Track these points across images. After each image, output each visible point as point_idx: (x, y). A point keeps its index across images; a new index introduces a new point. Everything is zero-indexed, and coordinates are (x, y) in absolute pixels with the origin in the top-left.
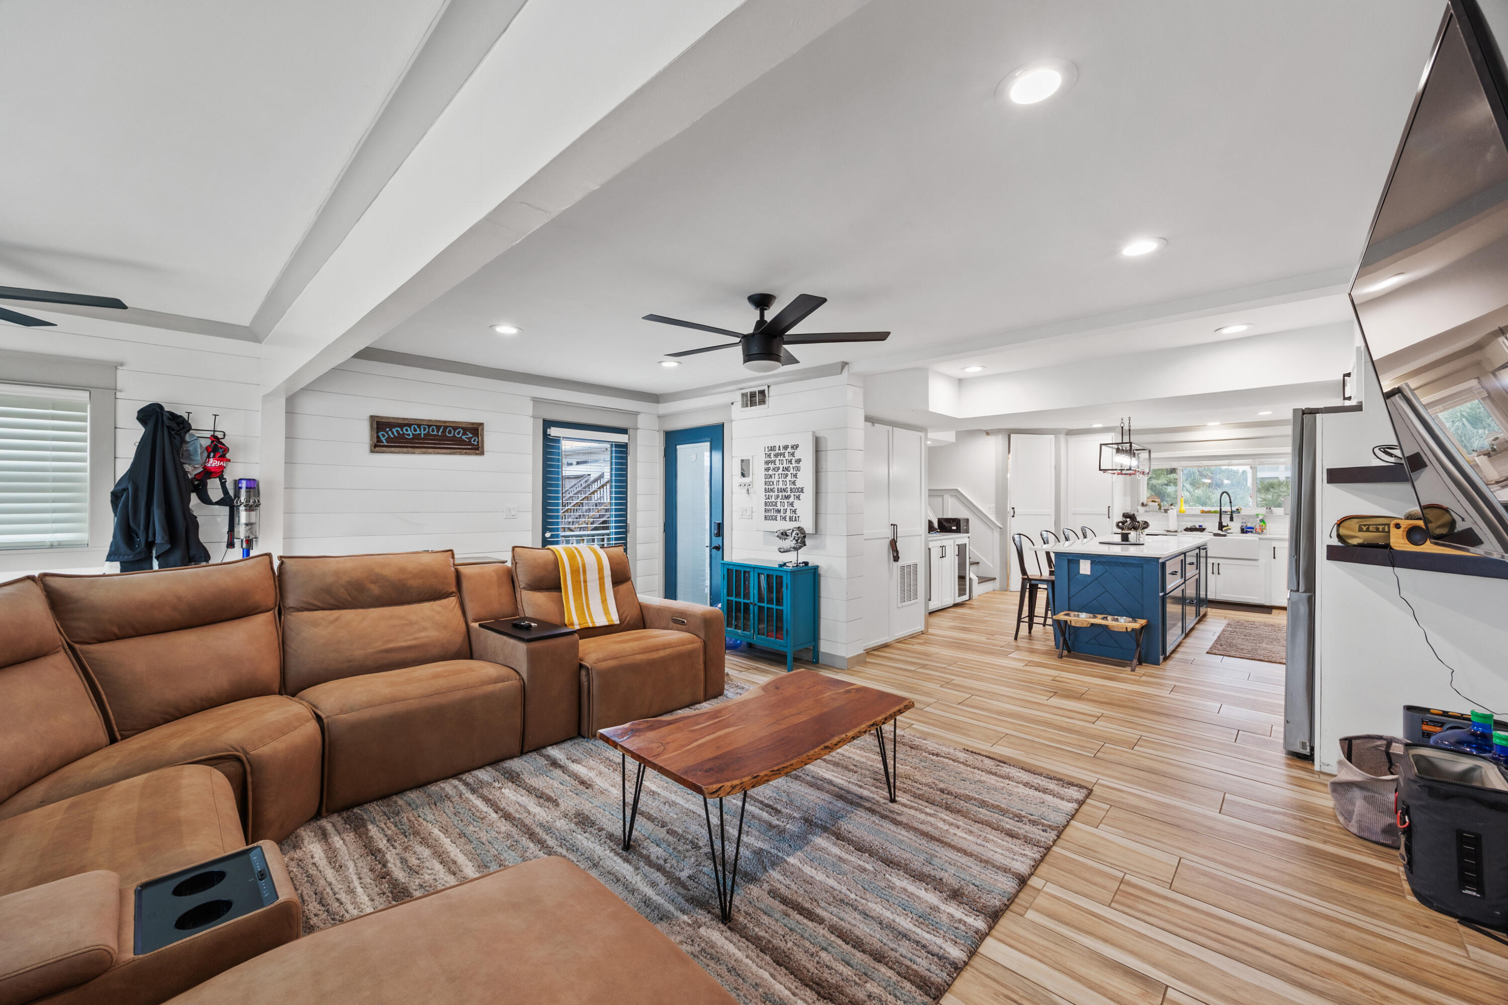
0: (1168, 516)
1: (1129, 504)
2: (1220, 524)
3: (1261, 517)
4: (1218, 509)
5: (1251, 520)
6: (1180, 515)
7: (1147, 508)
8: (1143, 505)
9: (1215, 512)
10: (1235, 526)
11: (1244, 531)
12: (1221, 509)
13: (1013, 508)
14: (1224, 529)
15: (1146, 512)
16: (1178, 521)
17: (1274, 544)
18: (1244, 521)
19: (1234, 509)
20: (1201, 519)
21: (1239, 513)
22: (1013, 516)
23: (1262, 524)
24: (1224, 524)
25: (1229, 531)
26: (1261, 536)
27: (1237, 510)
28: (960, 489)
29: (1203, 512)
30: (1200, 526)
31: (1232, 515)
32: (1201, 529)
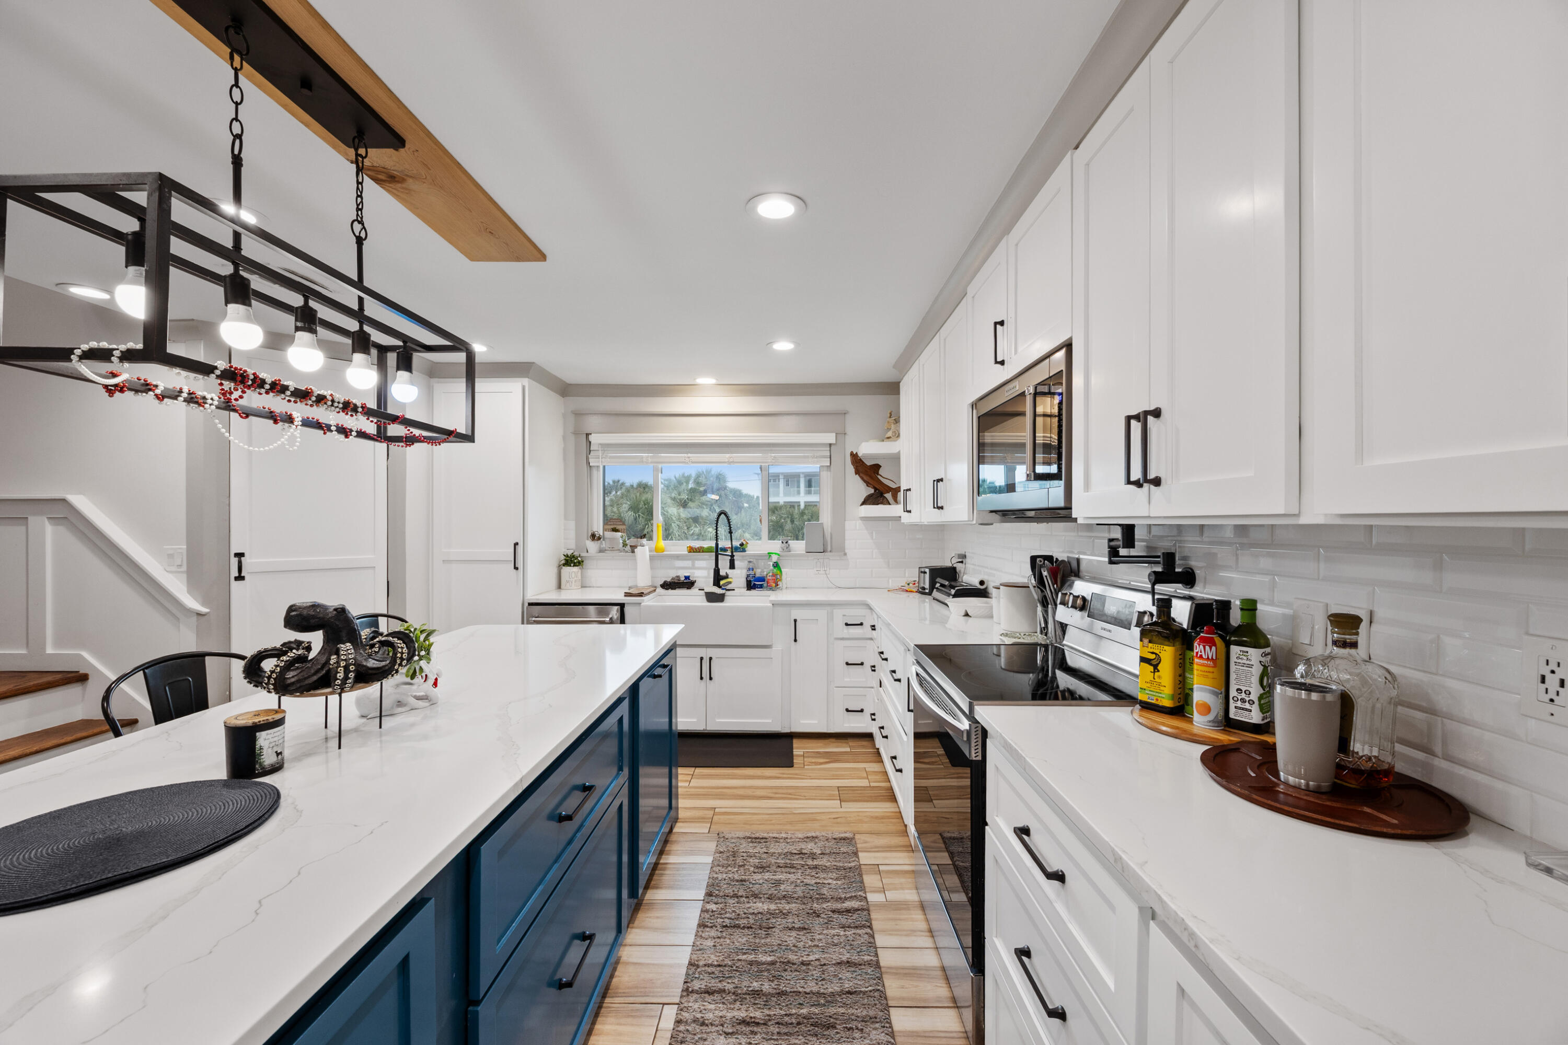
0: (635, 560)
1: (572, 534)
2: (717, 571)
3: (775, 558)
4: (713, 544)
5: (761, 563)
6: (657, 557)
7: (604, 544)
8: (593, 537)
9: (709, 550)
10: (738, 577)
11: (751, 585)
12: (717, 545)
13: (240, 555)
14: (722, 582)
15: (601, 551)
16: (652, 568)
17: (796, 613)
18: (751, 566)
19: (736, 543)
20: (688, 563)
21: (744, 551)
22: (240, 578)
23: (775, 570)
24: (722, 573)
25: (729, 587)
26: (774, 596)
27: (742, 545)
28: (80, 502)
29: (692, 550)
30: (687, 578)
31: (732, 556)
32: (688, 584)
